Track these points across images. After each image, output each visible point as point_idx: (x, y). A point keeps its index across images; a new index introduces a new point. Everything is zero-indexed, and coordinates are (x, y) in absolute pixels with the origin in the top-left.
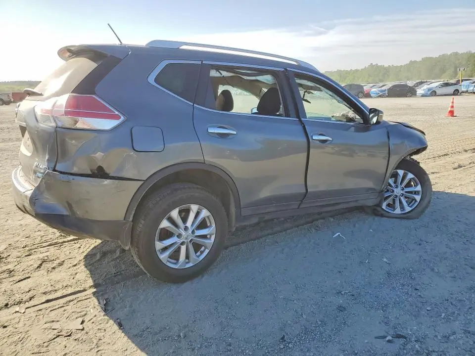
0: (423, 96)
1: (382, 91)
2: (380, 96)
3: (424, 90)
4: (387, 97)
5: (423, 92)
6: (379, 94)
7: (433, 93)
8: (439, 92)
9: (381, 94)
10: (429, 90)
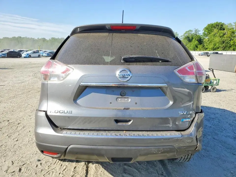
0: (25, 57)
1: (3, 54)
2: (3, 57)
3: (25, 54)
4: (7, 57)
5: (25, 56)
6: (2, 56)
7: (30, 56)
8: (32, 55)
9: (3, 56)
10: (28, 54)
